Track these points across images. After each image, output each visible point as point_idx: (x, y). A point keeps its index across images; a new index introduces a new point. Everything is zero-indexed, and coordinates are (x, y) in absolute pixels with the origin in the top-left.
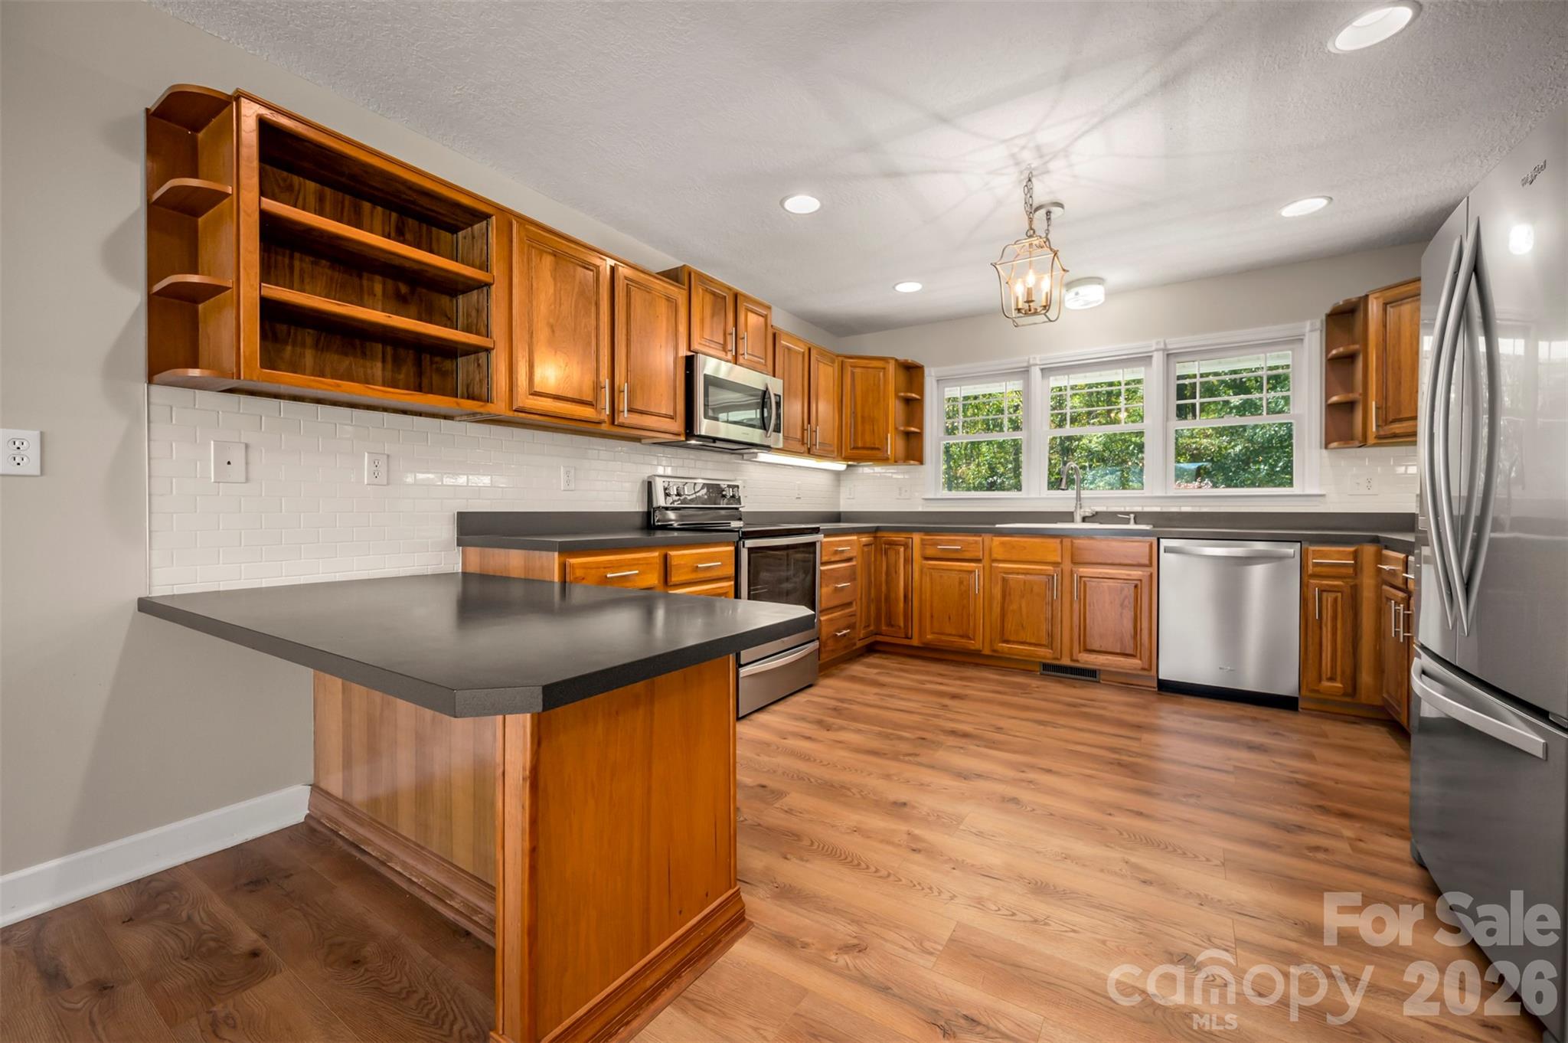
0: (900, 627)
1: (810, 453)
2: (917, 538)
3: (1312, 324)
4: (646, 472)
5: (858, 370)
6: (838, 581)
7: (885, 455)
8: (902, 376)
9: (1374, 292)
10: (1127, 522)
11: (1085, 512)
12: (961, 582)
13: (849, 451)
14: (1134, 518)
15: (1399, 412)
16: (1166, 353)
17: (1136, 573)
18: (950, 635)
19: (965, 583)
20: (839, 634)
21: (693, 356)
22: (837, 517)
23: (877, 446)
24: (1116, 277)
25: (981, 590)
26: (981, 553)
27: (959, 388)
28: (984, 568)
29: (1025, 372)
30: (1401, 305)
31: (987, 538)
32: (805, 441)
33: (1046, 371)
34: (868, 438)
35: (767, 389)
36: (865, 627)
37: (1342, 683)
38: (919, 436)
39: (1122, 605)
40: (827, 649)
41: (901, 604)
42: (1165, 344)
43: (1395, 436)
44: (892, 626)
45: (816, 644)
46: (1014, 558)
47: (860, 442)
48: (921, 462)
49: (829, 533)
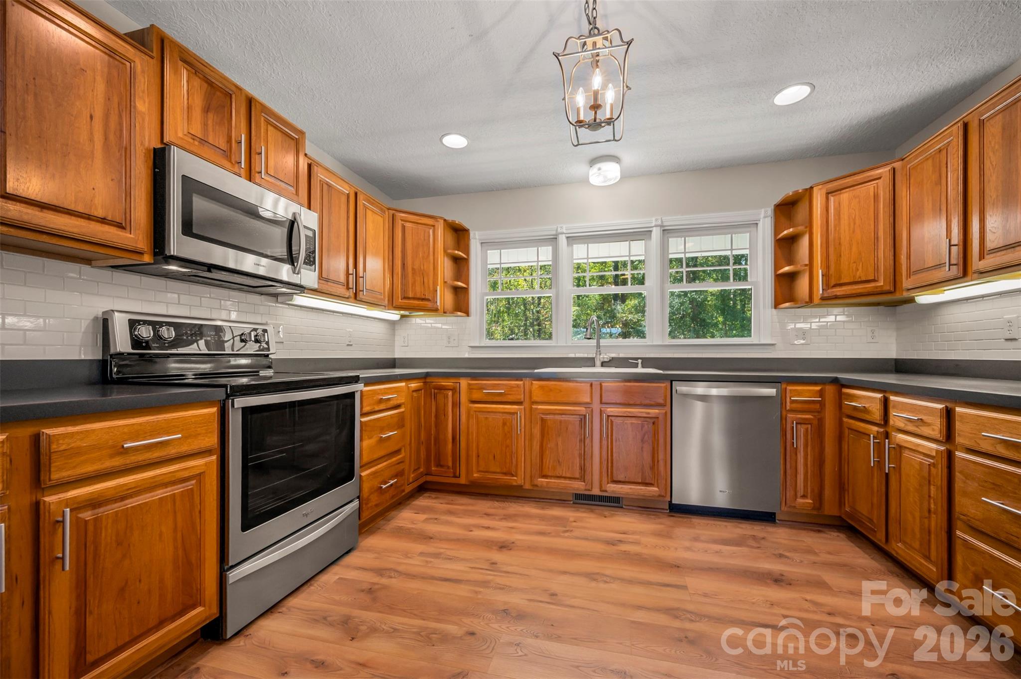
0: (448, 467)
1: (356, 298)
2: (464, 383)
3: (766, 212)
4: (99, 305)
5: (408, 225)
6: (382, 430)
7: (435, 306)
8: (450, 238)
9: (818, 185)
10: (636, 366)
11: (604, 358)
12: (504, 424)
13: (400, 301)
14: (642, 363)
15: (840, 278)
16: (662, 229)
17: (654, 412)
18: (494, 473)
19: (508, 424)
20: (384, 487)
21: (165, 148)
22: (392, 363)
23: (427, 297)
24: (629, 158)
25: (523, 430)
26: (522, 396)
27: (499, 251)
28: (525, 410)
29: (553, 240)
30: (841, 194)
31: (527, 382)
32: (351, 286)
33: (572, 239)
34: (418, 289)
35: (295, 219)
36: (415, 470)
37: (813, 500)
38: (465, 291)
39: (642, 440)
40: (370, 505)
41: (450, 446)
42: (662, 222)
43: (836, 297)
44: (442, 466)
45: (356, 503)
46: (552, 399)
47: (410, 293)
48: (467, 313)
49: (369, 382)
